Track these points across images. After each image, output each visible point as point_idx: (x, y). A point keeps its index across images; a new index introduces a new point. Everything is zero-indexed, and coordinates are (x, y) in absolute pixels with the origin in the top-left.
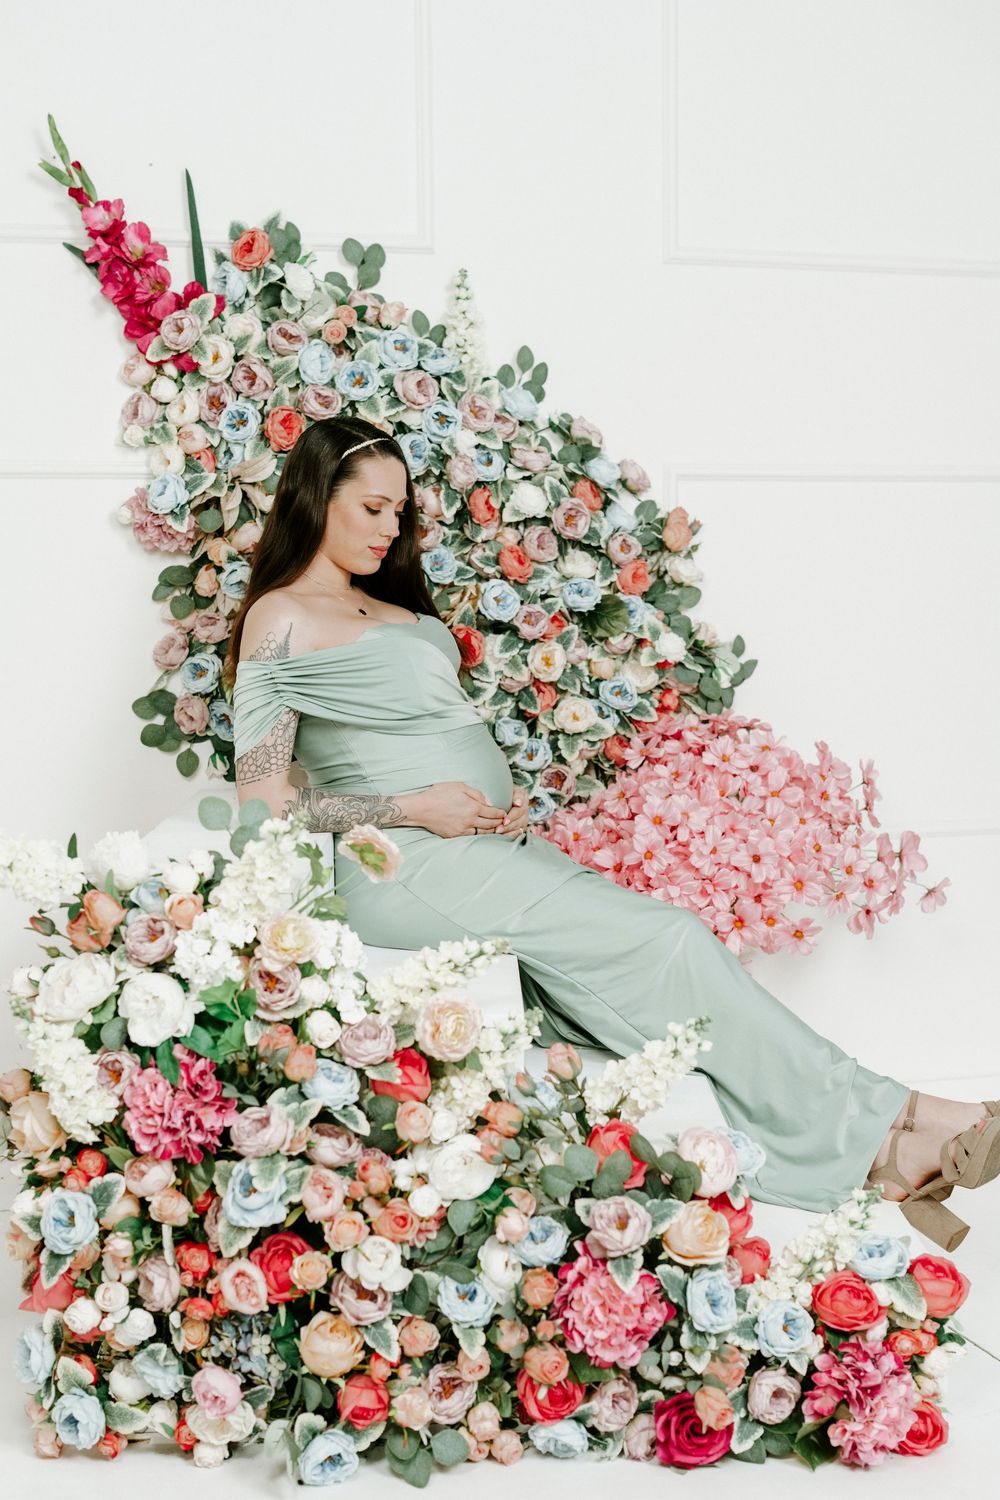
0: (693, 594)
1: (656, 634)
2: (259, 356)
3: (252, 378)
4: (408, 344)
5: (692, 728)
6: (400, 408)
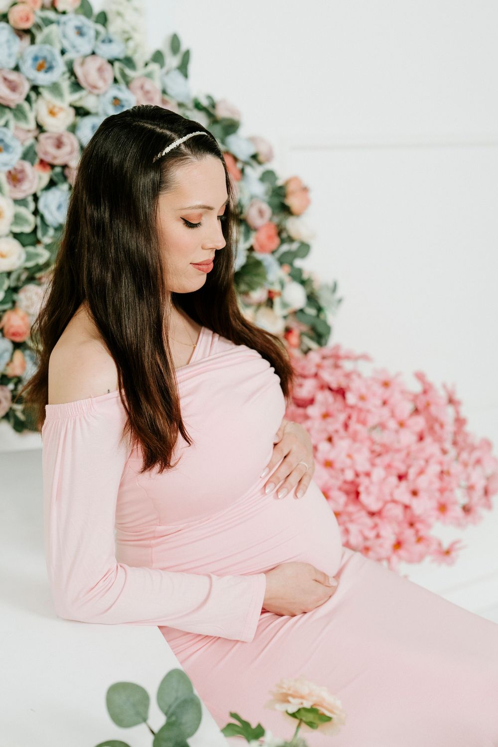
0: (304, 249)
1: (282, 285)
4: (85, 30)
5: (319, 366)
6: (83, 93)
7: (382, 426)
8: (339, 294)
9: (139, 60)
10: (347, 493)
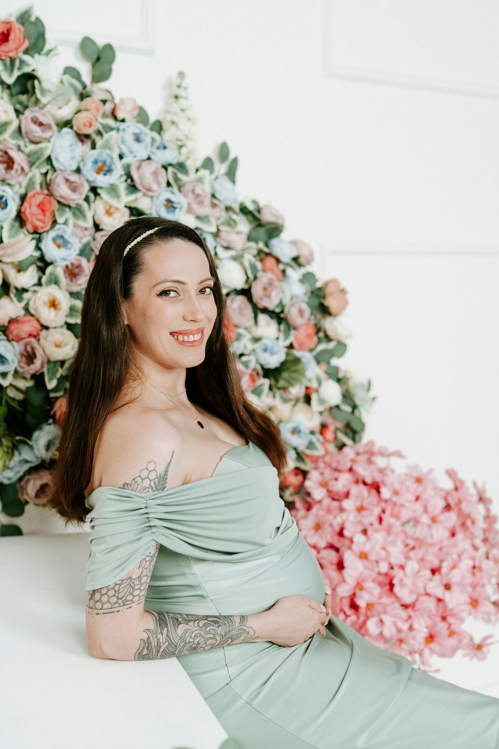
0: (341, 348)
1: (320, 383)
2: (14, 142)
3: (10, 163)
4: (142, 137)
5: (353, 461)
6: (139, 195)
7: (416, 521)
8: (372, 393)
9: (191, 165)
10: (381, 584)
